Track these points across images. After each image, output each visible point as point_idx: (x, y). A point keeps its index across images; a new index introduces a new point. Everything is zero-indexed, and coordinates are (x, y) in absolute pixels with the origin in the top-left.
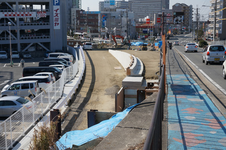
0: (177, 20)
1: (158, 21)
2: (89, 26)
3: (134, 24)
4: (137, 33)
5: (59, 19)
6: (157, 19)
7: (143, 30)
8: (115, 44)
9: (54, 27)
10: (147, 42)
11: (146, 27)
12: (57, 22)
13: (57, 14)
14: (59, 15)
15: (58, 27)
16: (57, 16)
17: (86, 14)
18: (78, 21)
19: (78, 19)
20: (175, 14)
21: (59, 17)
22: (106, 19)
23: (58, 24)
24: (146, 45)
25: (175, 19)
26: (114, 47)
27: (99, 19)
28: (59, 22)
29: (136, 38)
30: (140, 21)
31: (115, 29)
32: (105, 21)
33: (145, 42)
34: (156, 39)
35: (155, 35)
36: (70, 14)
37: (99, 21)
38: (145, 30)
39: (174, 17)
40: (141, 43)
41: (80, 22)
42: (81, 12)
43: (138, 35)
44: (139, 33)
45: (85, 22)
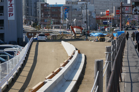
0: (136, 10)
1: (117, 13)
2: (53, 18)
3: (94, 16)
4: (98, 24)
5: (14, 10)
6: (116, 11)
7: (104, 21)
8: (74, 35)
9: (8, 17)
10: (106, 33)
11: (106, 19)
12: (11, 13)
13: (11, 4)
14: (13, 5)
15: (12, 18)
16: (11, 6)
17: (49, 7)
18: (43, 14)
19: (42, 11)
20: (133, 3)
21: (14, 8)
22: (67, 12)
23: (13, 14)
24: (104, 36)
25: (134, 9)
26: (73, 38)
27: (62, 11)
28: (13, 12)
29: (96, 29)
30: (101, 14)
31: (75, 20)
32: (67, 14)
33: (104, 33)
34: (114, 30)
35: (114, 26)
36: (36, 7)
37: (62, 13)
38: (105, 21)
39: (133, 7)
40: (100, 33)
41: (45, 15)
42: (45, 5)
43: (99, 26)
44: (99, 24)
45: (48, 15)
